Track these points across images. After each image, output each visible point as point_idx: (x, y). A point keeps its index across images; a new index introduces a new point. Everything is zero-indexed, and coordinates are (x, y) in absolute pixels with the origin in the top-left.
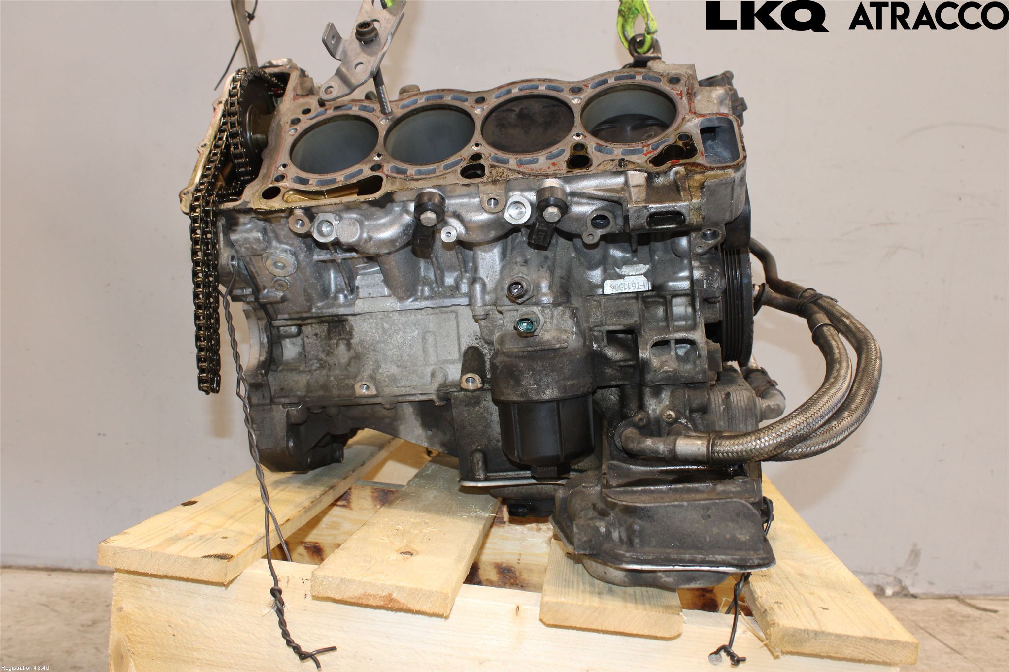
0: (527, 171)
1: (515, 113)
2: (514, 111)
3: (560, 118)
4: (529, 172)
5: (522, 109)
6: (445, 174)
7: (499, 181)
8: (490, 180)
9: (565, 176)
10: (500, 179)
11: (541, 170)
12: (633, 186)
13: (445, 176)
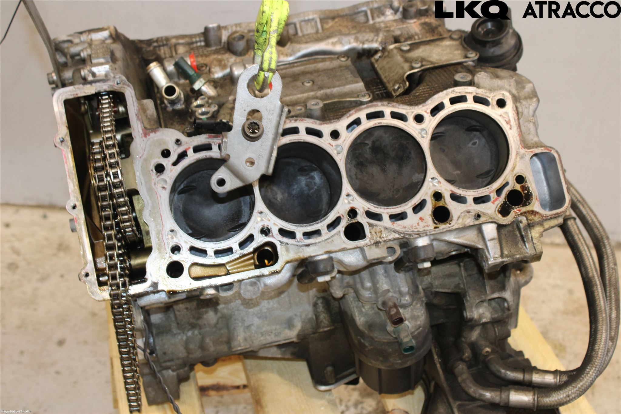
0: (401, 230)
1: (368, 147)
2: (367, 144)
3: (410, 153)
4: (403, 230)
5: (374, 142)
6: (332, 237)
7: (380, 242)
8: (372, 242)
9: (433, 232)
10: (381, 240)
11: (412, 226)
12: (489, 240)
13: (332, 239)
